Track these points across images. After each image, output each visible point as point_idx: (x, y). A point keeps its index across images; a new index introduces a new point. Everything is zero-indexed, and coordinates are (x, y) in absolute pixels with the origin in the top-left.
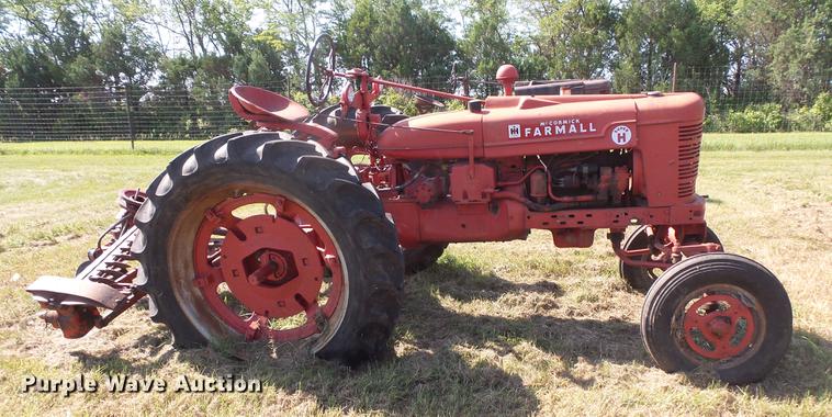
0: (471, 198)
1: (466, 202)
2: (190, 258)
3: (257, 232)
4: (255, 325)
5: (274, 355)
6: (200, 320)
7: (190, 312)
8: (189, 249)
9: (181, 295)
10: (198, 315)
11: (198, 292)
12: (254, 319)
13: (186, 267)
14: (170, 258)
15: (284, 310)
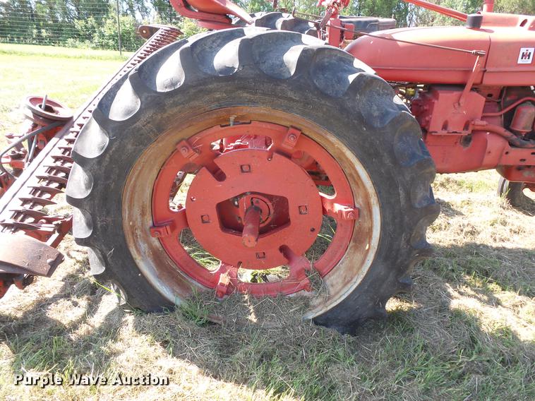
0: (451, 129)
1: (444, 132)
2: (148, 203)
3: (243, 171)
4: (224, 279)
5: (253, 318)
6: (159, 277)
7: (147, 269)
8: (148, 192)
9: (138, 251)
10: (158, 273)
11: (156, 243)
12: (222, 270)
13: (143, 214)
14: (126, 207)
15: (263, 261)
